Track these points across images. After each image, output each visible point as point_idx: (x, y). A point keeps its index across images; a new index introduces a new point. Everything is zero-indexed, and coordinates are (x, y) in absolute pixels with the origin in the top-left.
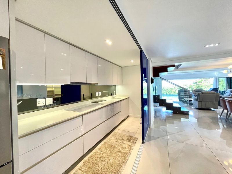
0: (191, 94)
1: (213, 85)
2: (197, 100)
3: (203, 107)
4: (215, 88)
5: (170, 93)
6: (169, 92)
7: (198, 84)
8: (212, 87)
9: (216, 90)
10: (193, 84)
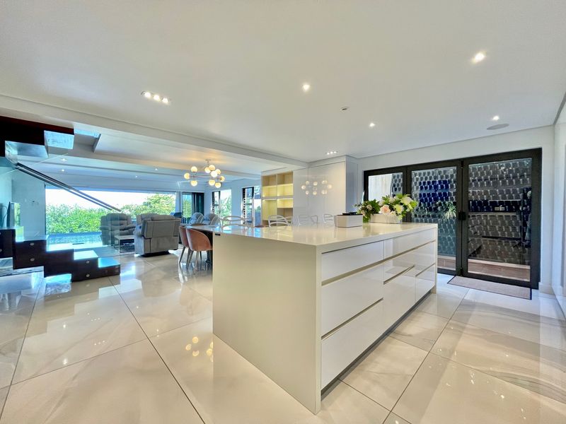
0: (133, 225)
1: (176, 207)
2: (142, 236)
3: (154, 251)
4: (178, 212)
5: (84, 229)
6: (80, 227)
7: (153, 205)
8: (174, 211)
9: (179, 215)
10: (144, 207)
